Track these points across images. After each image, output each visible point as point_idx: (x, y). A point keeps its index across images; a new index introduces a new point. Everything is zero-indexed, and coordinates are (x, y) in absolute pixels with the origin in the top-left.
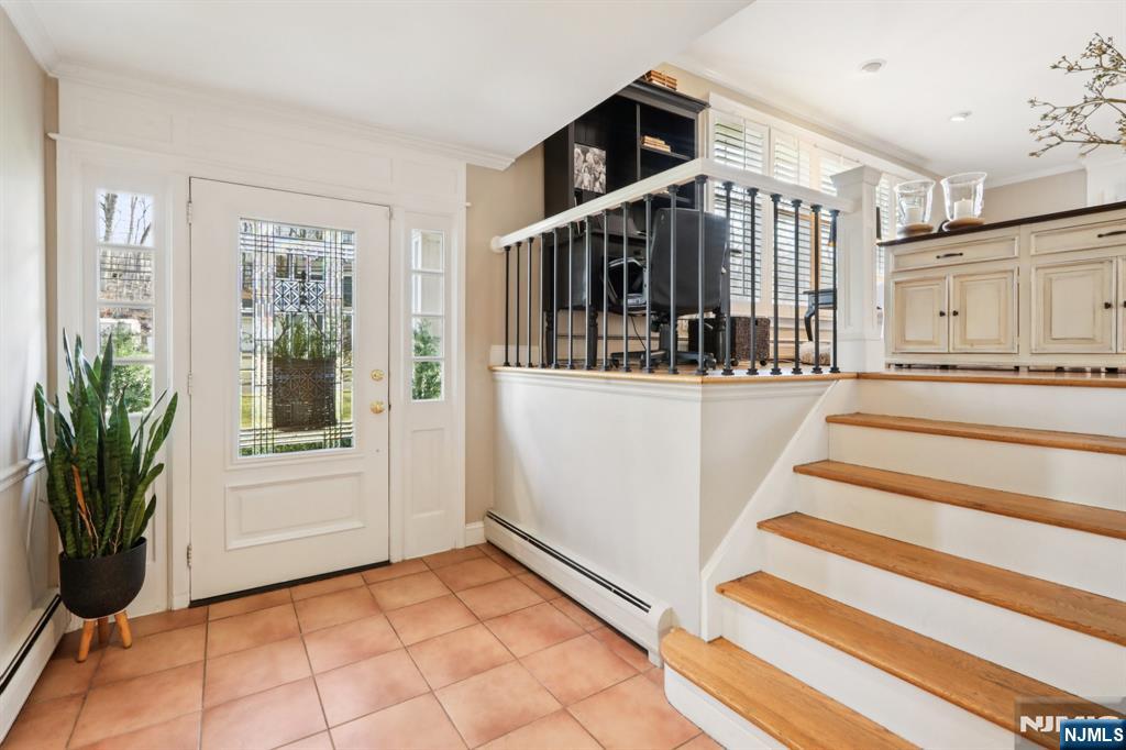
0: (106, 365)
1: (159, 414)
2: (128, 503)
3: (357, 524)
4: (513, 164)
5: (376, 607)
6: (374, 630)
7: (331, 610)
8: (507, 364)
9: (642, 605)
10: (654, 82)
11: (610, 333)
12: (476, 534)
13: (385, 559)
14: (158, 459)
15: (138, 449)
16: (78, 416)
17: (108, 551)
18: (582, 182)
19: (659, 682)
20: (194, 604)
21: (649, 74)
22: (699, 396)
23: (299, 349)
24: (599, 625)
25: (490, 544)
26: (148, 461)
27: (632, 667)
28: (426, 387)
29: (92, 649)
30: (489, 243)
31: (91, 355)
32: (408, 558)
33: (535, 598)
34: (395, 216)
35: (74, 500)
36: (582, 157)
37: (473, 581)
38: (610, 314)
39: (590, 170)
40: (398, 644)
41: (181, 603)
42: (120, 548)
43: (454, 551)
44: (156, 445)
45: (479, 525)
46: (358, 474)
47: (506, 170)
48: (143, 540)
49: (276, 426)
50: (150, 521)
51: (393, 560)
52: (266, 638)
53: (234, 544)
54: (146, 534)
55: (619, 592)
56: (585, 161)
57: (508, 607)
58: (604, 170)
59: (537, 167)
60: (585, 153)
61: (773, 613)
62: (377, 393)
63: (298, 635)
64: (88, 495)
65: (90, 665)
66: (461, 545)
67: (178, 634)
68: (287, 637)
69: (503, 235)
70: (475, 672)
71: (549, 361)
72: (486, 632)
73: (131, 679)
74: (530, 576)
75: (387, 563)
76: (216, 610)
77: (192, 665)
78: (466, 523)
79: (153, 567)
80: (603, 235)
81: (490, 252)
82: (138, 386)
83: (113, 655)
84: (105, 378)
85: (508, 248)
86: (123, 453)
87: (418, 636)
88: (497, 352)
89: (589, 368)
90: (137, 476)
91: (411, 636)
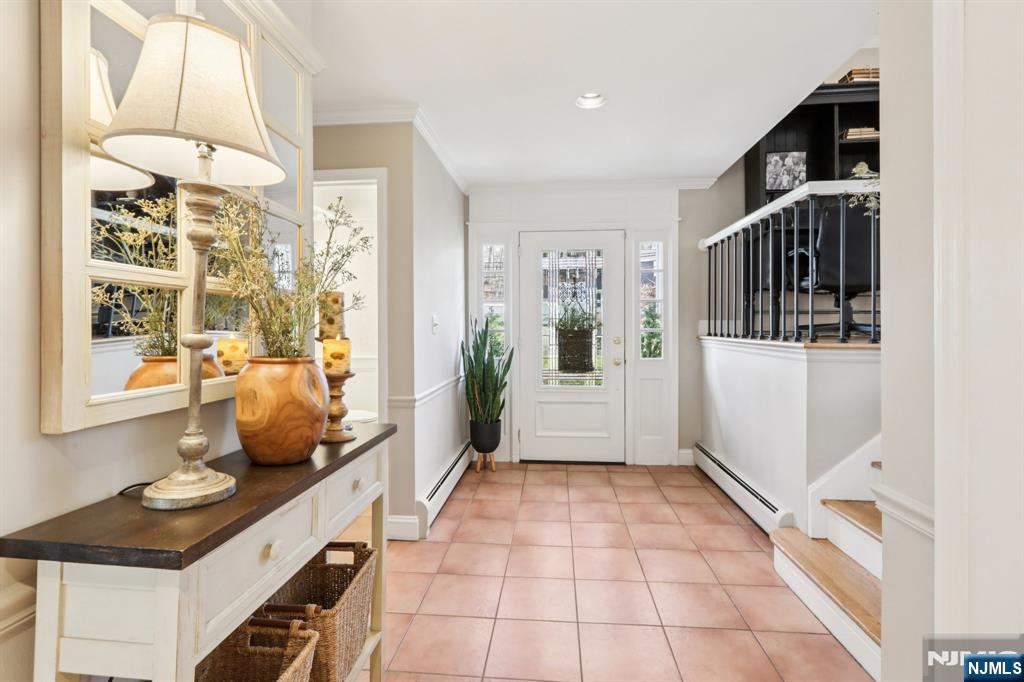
0: (485, 332)
1: (505, 357)
2: (493, 400)
3: (605, 435)
4: (716, 182)
5: (610, 482)
6: (606, 492)
7: (583, 478)
8: (709, 334)
9: (774, 509)
10: (855, 80)
11: (815, 309)
12: (687, 457)
13: (622, 460)
14: (507, 379)
15: (498, 374)
16: (476, 356)
17: (486, 422)
18: (781, 184)
19: (771, 556)
20: (522, 461)
21: (850, 74)
22: (805, 357)
23: (573, 325)
24: (750, 522)
25: (697, 468)
26: (502, 381)
27: (757, 545)
28: (652, 350)
29: (481, 469)
30: (697, 244)
31: (480, 328)
32: (638, 463)
33: (713, 500)
34: (628, 236)
35: (474, 395)
36: (781, 163)
37: (675, 483)
38: (800, 294)
39: (789, 172)
40: (615, 500)
41: (516, 460)
42: (491, 421)
43: (670, 466)
44: (505, 373)
45: (690, 451)
46: (605, 403)
47: (712, 187)
48: (499, 421)
49: (560, 369)
50: (503, 411)
51: (628, 463)
52: (552, 483)
53: (539, 434)
54: (501, 418)
55: (764, 502)
56: (784, 165)
57: (690, 500)
58: (805, 169)
59: (739, 179)
60: (783, 159)
61: (857, 523)
62: (617, 352)
63: (567, 485)
64: (480, 394)
65: (480, 474)
66: (675, 464)
67: (514, 472)
68: (560, 484)
69: (707, 237)
70: (653, 522)
71: (749, 332)
72: (670, 509)
73: (495, 483)
74: (717, 489)
75: (623, 464)
76: (531, 466)
77: (518, 485)
78: (680, 448)
79: (504, 438)
80: (780, 231)
81: (699, 252)
82: (499, 344)
83: (489, 473)
84: (485, 338)
85: (710, 248)
86: (492, 376)
87: (628, 500)
88: (703, 325)
89: (773, 338)
90: (498, 386)
91: (624, 498)
